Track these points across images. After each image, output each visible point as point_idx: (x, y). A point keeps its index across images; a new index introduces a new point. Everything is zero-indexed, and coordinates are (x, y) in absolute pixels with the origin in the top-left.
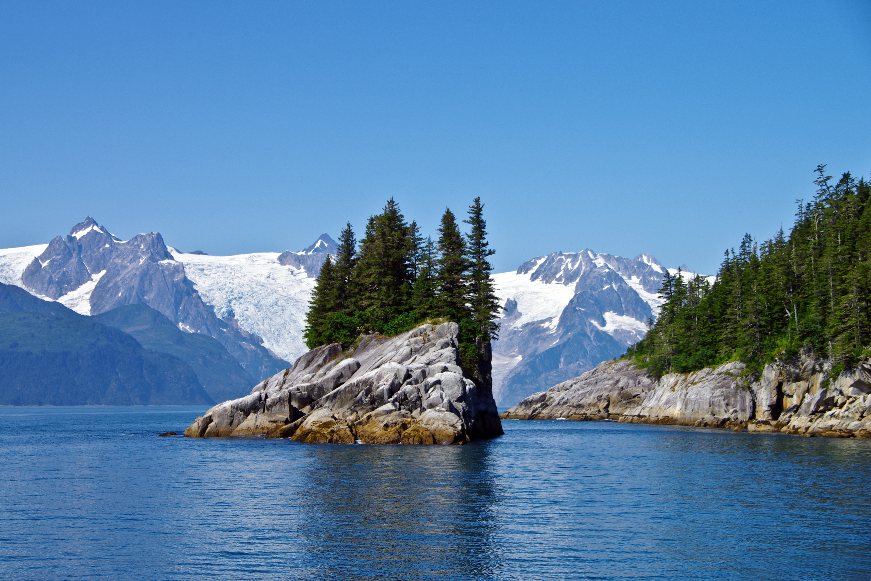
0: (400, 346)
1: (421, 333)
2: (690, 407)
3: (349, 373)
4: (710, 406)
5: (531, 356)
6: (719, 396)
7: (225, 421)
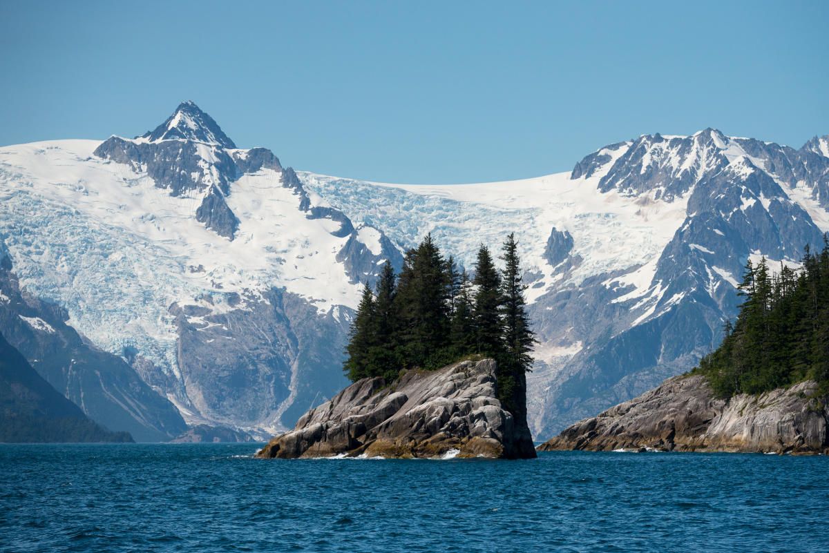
0: (444, 381)
1: (463, 369)
2: (756, 433)
3: (398, 405)
4: (778, 433)
5: (599, 341)
6: (788, 421)
7: (292, 449)
